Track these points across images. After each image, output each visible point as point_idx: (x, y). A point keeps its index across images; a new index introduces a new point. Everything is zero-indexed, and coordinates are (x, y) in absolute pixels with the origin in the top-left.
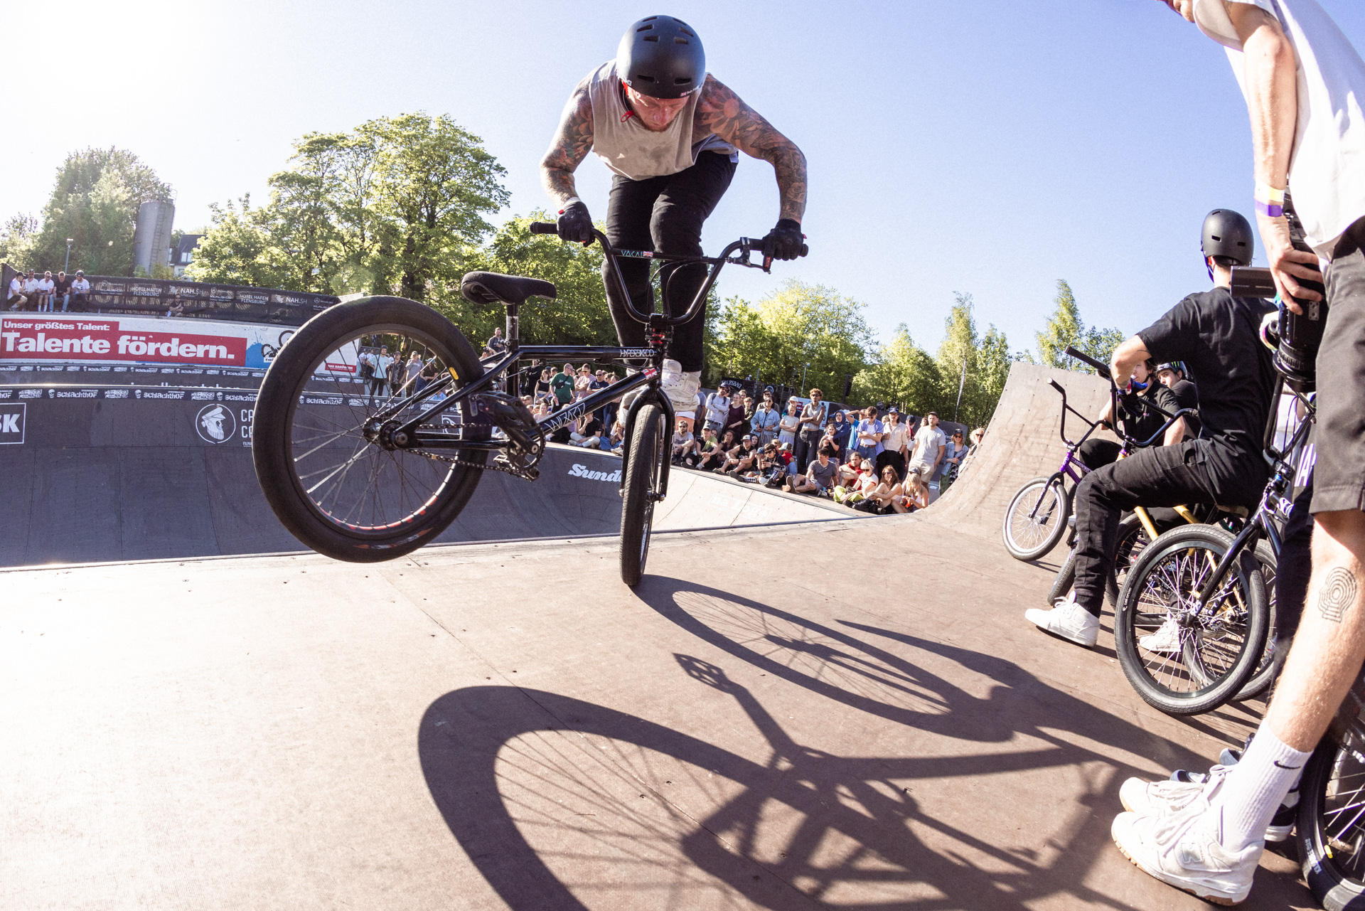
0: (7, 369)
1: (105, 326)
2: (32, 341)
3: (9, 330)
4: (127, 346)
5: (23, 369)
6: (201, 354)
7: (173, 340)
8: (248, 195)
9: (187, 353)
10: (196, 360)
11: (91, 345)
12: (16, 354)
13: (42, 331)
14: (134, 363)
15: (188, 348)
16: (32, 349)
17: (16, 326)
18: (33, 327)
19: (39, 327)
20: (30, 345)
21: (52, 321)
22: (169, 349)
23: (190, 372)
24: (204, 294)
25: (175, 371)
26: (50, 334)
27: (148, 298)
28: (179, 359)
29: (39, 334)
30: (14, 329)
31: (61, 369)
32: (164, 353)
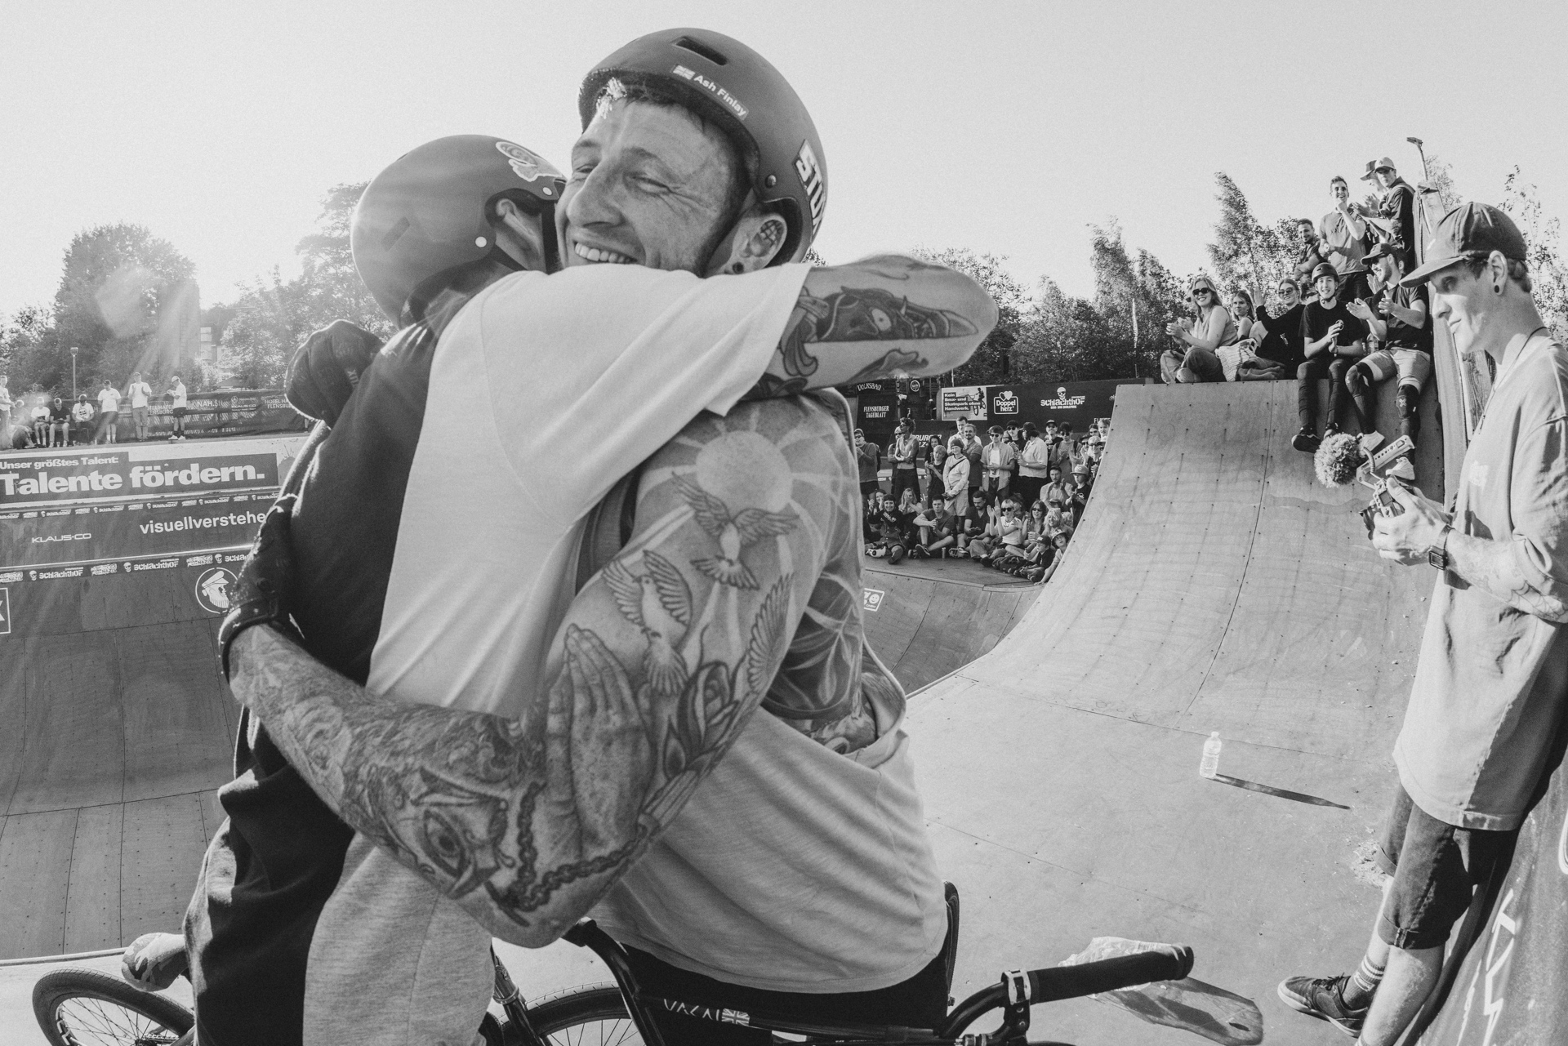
0: (9, 517)
1: (113, 458)
2: (33, 481)
3: (6, 471)
4: (141, 478)
5: (26, 516)
6: (226, 478)
7: (192, 465)
8: (277, 267)
9: (211, 478)
10: (221, 485)
11: (100, 481)
12: (17, 497)
13: (42, 470)
14: (151, 496)
15: (210, 472)
16: (35, 491)
17: (13, 466)
18: (32, 466)
19: (38, 465)
20: (32, 486)
21: (52, 458)
22: (189, 477)
23: (215, 501)
24: (225, 405)
25: (198, 502)
26: (52, 473)
27: (160, 416)
28: (202, 486)
29: (40, 474)
30: (11, 469)
31: (68, 512)
32: (184, 481)
